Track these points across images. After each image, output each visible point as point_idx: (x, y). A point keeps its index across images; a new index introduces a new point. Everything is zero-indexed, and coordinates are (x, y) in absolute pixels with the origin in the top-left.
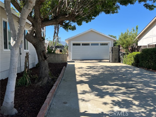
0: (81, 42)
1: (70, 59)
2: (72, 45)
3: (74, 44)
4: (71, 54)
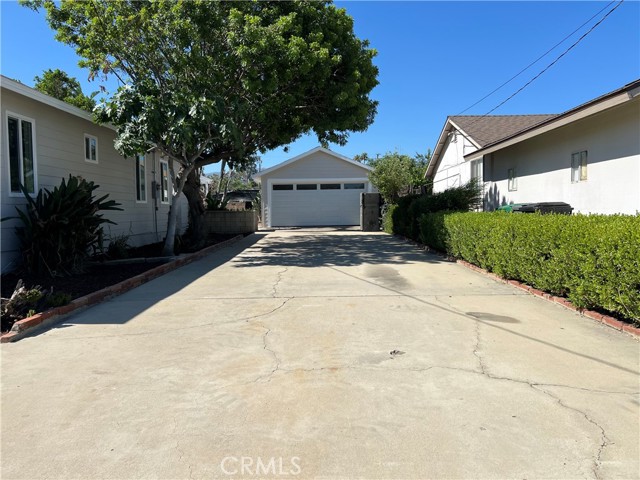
0: (295, 181)
1: (266, 226)
2: (270, 188)
4: (269, 212)
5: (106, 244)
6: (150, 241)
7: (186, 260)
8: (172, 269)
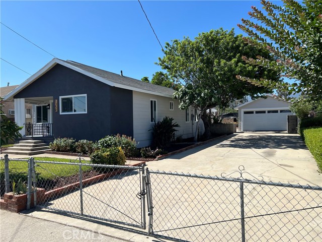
0: (254, 110)
1: (240, 130)
2: (242, 113)
3: (245, 113)
4: (242, 124)
5: (176, 138)
6: (190, 136)
7: (200, 144)
8: (195, 147)
